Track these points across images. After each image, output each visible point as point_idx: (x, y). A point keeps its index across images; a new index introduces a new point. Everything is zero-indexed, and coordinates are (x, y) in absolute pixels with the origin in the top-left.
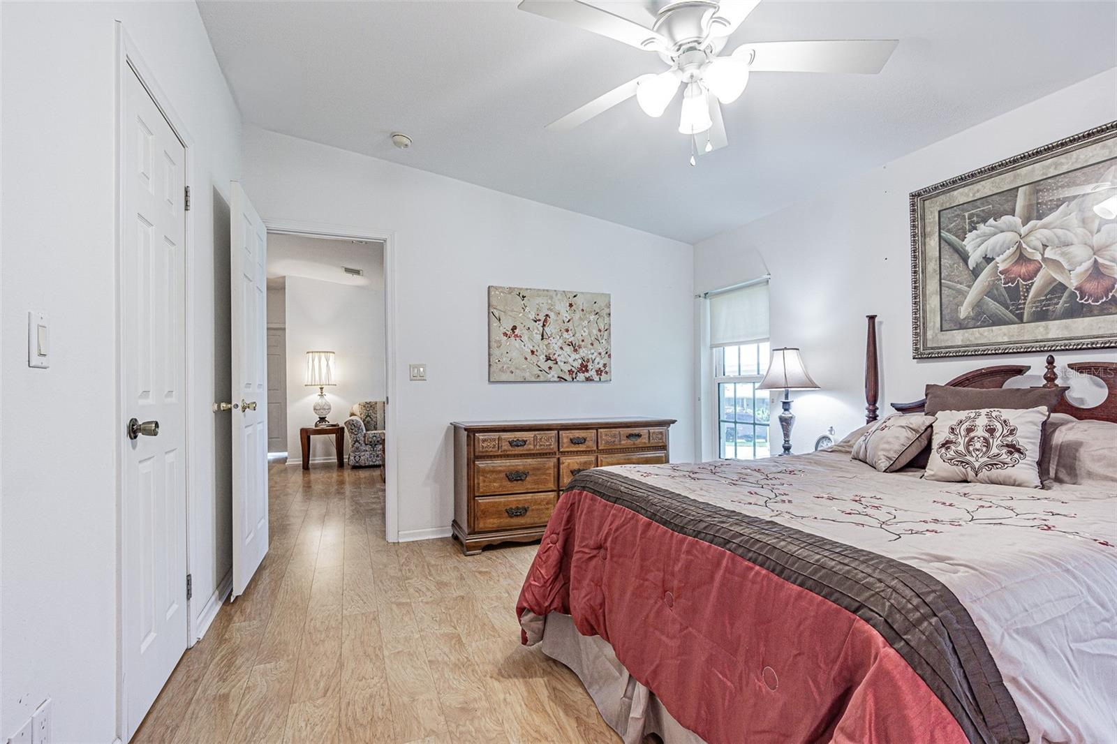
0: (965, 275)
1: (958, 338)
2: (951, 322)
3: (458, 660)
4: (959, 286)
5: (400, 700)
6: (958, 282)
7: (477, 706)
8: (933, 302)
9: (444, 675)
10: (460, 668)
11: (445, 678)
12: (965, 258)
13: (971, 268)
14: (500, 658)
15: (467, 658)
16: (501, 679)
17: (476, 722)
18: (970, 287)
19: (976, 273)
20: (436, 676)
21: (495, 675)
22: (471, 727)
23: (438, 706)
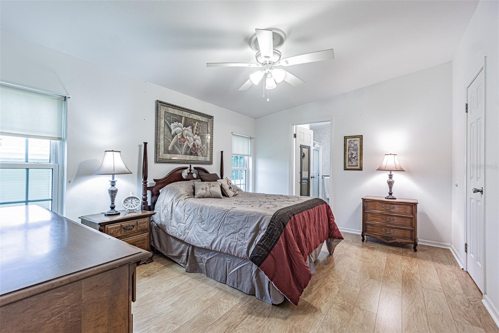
0: (171, 137)
1: (168, 156)
2: (167, 151)
3: (327, 329)
4: (169, 139)
5: (368, 329)
6: (169, 138)
7: (338, 307)
8: (162, 143)
9: (341, 326)
10: (330, 325)
11: (341, 325)
12: (171, 131)
13: (172, 134)
14: (308, 316)
15: (322, 328)
16: (318, 309)
17: (343, 303)
18: (172, 141)
19: (173, 137)
20: (345, 329)
21: (319, 311)
22: (346, 303)
23: (353, 316)
